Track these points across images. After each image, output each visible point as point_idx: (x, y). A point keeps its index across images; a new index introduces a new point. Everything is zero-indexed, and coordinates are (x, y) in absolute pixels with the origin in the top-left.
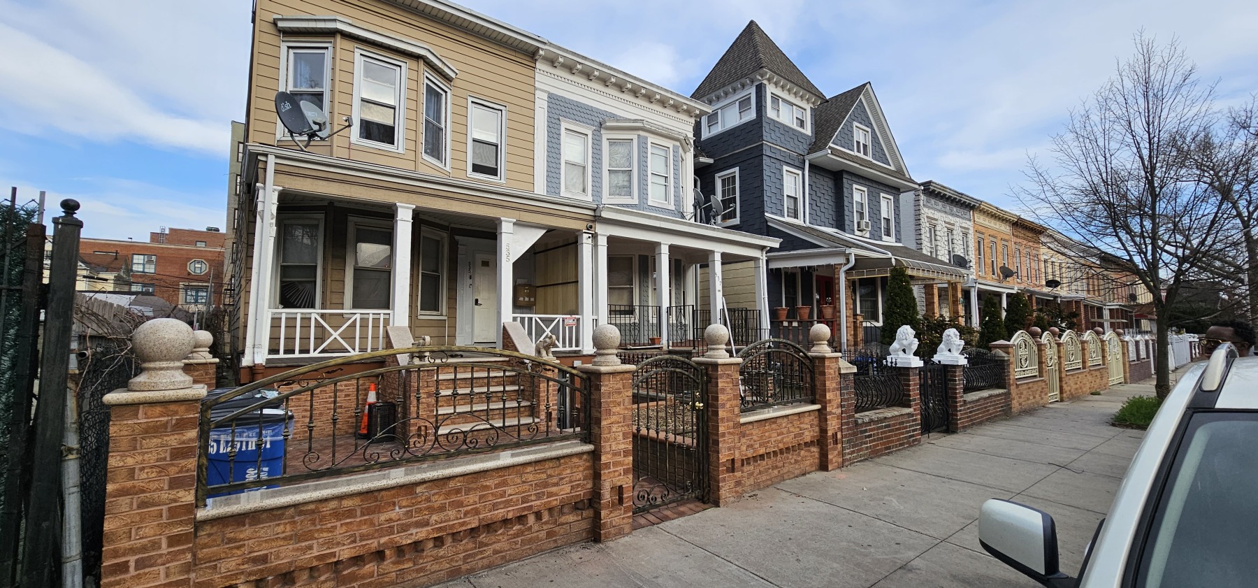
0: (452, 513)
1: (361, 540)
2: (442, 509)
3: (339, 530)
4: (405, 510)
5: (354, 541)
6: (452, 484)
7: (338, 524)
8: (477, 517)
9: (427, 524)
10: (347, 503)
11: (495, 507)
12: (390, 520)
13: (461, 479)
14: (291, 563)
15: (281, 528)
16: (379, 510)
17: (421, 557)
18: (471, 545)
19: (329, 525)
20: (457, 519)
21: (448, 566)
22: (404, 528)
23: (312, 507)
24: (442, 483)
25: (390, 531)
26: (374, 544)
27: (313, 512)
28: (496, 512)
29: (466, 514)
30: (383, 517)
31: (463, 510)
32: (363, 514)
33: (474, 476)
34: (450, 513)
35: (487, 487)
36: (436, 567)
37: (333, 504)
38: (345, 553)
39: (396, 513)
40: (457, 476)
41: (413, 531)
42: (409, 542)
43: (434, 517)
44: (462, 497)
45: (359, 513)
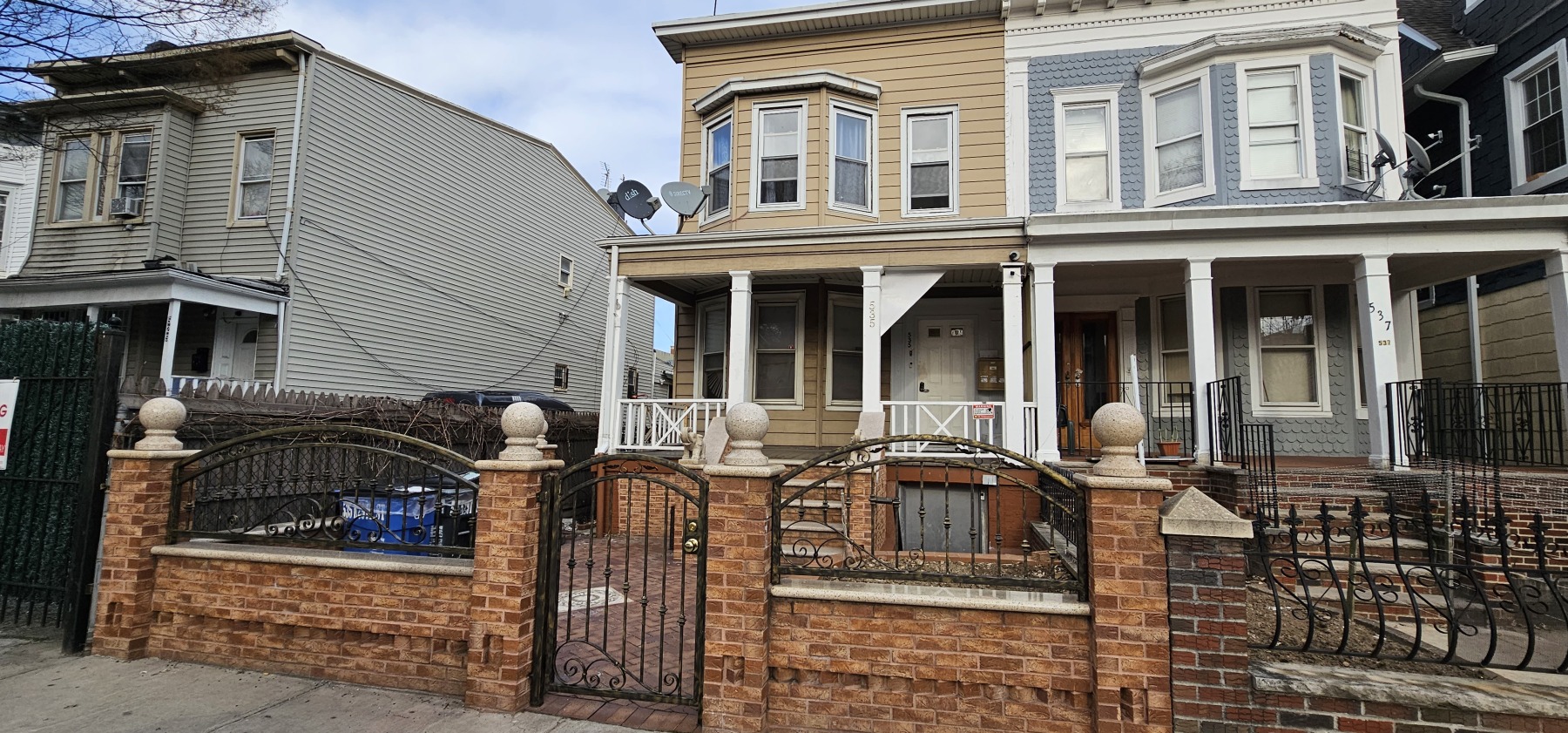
0: (319, 606)
1: (248, 607)
2: (310, 598)
3: (235, 592)
4: (282, 588)
5: (242, 606)
6: (321, 574)
7: (234, 585)
8: (341, 619)
9: (296, 609)
10: (242, 568)
11: (360, 613)
12: (269, 595)
13: (330, 571)
14: (203, 608)
15: (198, 576)
16: (261, 582)
17: (291, 643)
18: (334, 649)
19: (228, 584)
20: (322, 614)
21: (313, 662)
22: (280, 607)
23: (218, 563)
24: (313, 570)
25: (268, 605)
26: (256, 613)
27: (219, 568)
28: (361, 620)
29: (332, 611)
30: (265, 590)
31: (331, 606)
32: (251, 583)
33: (343, 571)
34: (317, 605)
35: (352, 588)
36: (302, 659)
37: (232, 566)
38: (236, 614)
39: (275, 589)
40: (327, 567)
41: (286, 612)
42: (281, 622)
43: (304, 605)
44: (328, 592)
45: (248, 580)
